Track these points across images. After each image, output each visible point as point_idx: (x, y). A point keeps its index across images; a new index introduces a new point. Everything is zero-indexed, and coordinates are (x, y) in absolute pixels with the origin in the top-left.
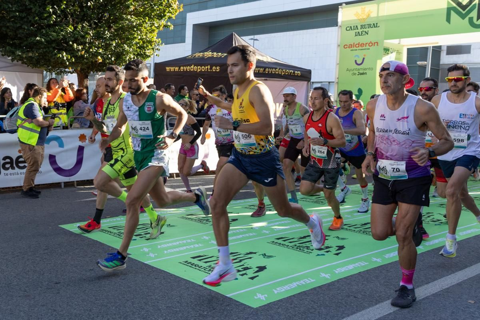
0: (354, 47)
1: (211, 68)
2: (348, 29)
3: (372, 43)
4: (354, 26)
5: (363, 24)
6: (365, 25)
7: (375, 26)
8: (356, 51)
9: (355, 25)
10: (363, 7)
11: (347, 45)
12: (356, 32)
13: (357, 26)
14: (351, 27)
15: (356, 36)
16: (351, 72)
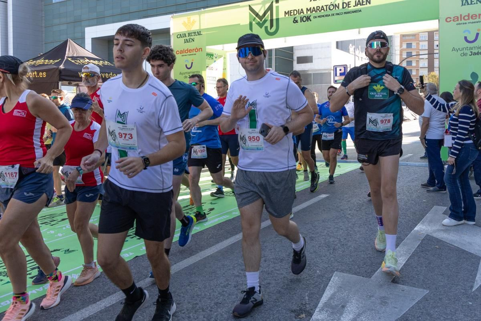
2: (179, 36)
3: (197, 49)
4: (183, 34)
7: (199, 33)
8: (186, 56)
11: (179, 51)
12: (185, 40)
13: (185, 34)
14: (181, 35)
15: (185, 42)
16: (184, 75)
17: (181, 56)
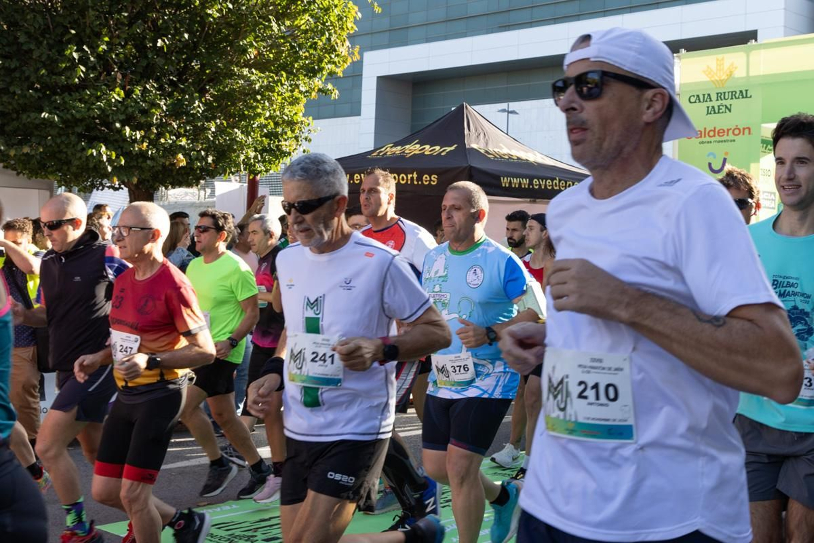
0: (705, 137)
1: (420, 178)
2: (693, 99)
3: (739, 129)
4: (704, 95)
5: (722, 92)
6: (725, 93)
8: (709, 144)
9: (706, 93)
10: (720, 56)
12: (708, 107)
13: (709, 95)
14: (698, 96)
17: (698, 143)
